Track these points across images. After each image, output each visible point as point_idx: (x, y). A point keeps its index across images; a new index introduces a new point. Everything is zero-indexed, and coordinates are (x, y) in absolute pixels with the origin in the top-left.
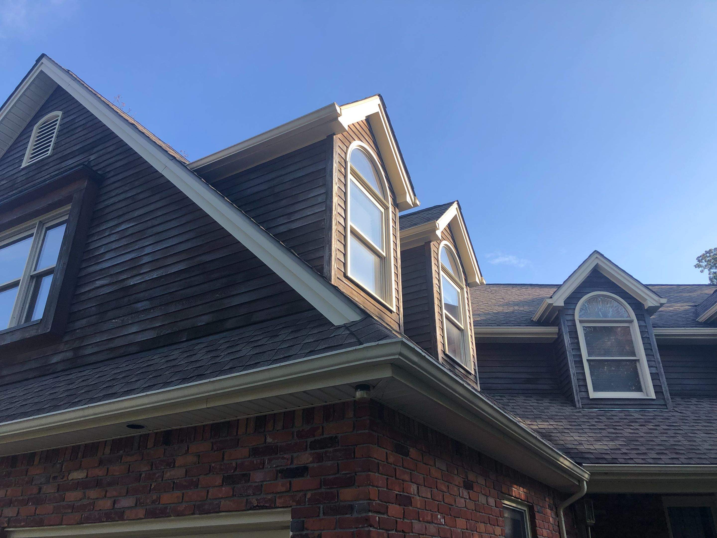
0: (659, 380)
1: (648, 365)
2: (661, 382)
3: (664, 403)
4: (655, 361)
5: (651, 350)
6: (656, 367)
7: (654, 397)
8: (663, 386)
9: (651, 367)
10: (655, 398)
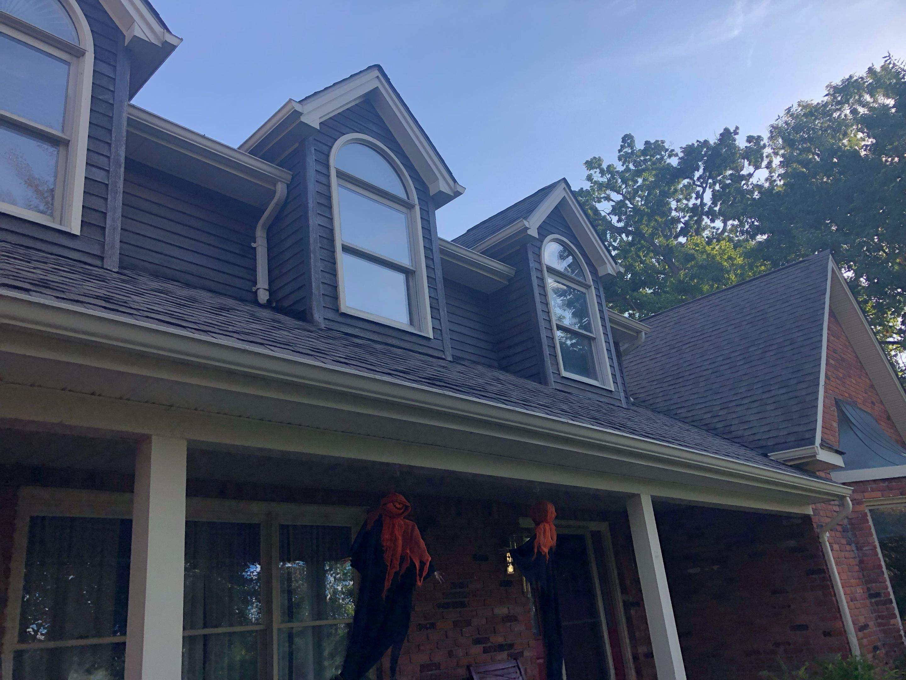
0: (106, 199)
1: (87, 158)
2: (107, 207)
3: (98, 253)
4: (108, 157)
5: (110, 131)
6: (108, 171)
7: (76, 229)
8: (109, 215)
9: (93, 166)
10: (78, 233)
